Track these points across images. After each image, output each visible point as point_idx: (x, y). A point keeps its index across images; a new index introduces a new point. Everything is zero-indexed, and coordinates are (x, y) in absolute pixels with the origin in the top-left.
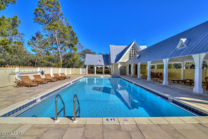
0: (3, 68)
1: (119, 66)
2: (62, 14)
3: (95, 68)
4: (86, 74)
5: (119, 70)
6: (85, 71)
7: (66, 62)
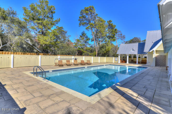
0: (55, 56)
2: (97, 15)
3: (128, 57)
4: (118, 63)
5: (154, 60)
6: (117, 60)
7: (100, 52)
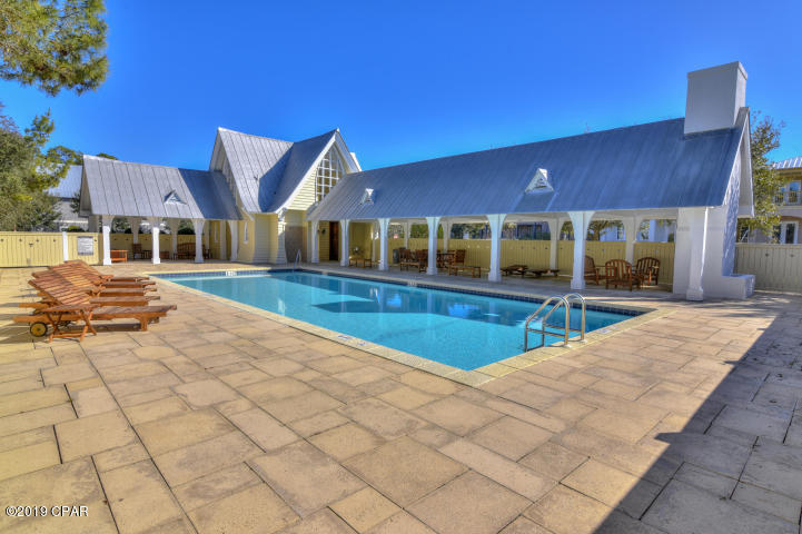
1: (281, 227)
5: (280, 244)
6: (93, 248)
